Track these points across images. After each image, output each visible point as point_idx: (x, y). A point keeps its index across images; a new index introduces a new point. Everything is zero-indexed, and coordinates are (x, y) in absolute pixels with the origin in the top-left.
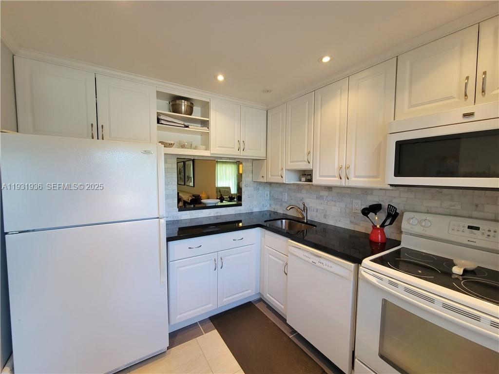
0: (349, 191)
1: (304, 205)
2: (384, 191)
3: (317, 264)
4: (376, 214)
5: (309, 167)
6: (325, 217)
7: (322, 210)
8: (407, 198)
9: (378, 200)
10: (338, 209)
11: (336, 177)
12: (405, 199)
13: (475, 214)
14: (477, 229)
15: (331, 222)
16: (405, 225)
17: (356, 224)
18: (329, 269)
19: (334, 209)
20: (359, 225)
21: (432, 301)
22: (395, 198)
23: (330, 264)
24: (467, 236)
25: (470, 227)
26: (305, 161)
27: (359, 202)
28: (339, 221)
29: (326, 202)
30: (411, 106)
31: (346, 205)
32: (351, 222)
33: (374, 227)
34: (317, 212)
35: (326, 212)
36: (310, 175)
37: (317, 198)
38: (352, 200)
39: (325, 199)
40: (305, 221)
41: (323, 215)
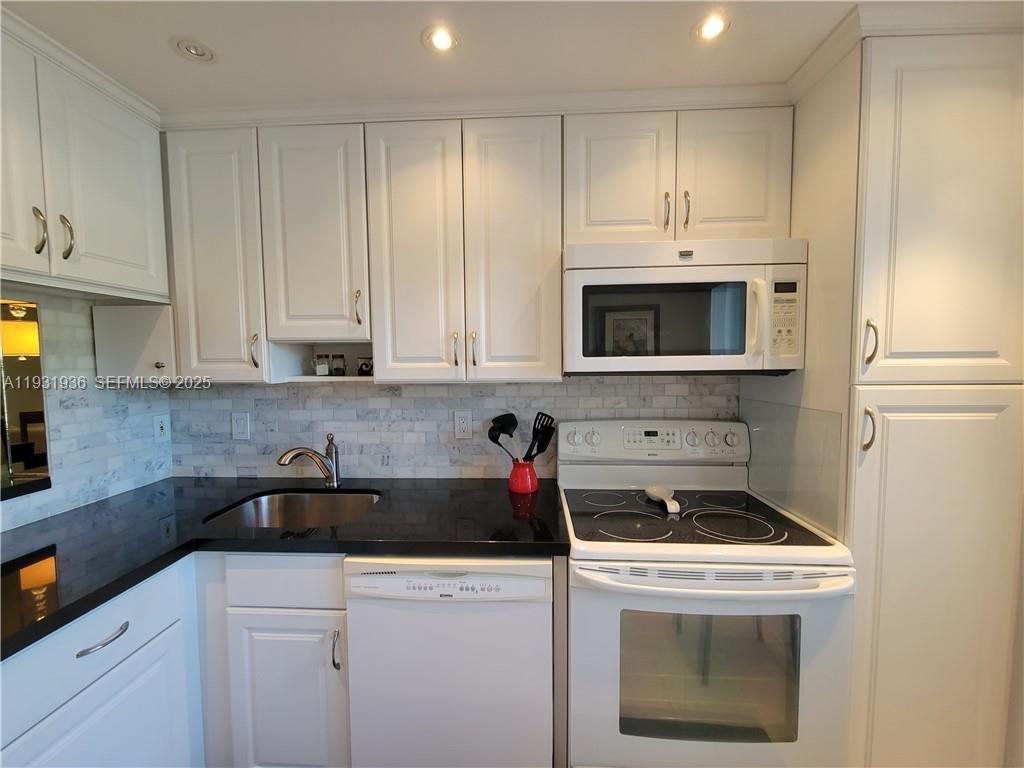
0: (443, 393)
1: (331, 441)
2: (517, 387)
3: (457, 594)
4: (512, 436)
5: (361, 334)
6: (385, 461)
7: (377, 445)
8: (555, 397)
9: (506, 407)
10: (419, 439)
11: (442, 360)
12: (552, 400)
13: (644, 412)
14: (655, 434)
15: (403, 471)
16: (564, 448)
17: (464, 464)
18: (493, 595)
19: (409, 438)
20: (471, 465)
22: (535, 398)
23: (493, 582)
24: (644, 449)
25: (648, 434)
26: (342, 317)
27: (468, 414)
28: (425, 464)
29: (385, 424)
30: (590, 223)
31: (438, 426)
32: (453, 462)
33: (515, 461)
34: (361, 453)
35: (388, 448)
36: (342, 356)
37: (358, 416)
38: (451, 411)
39: (382, 418)
40: (336, 485)
41: (379, 457)
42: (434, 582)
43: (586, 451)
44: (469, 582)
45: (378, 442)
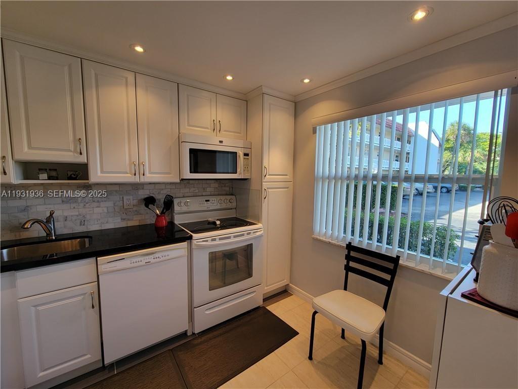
0: (117, 188)
1: (51, 214)
2: (154, 185)
5: (82, 159)
6: (82, 223)
7: (77, 216)
8: (171, 189)
9: (149, 194)
10: (103, 210)
11: (128, 173)
12: (169, 190)
13: (204, 194)
14: (208, 201)
15: (94, 227)
17: (129, 220)
18: (167, 258)
19: (97, 210)
20: (132, 220)
21: (229, 238)
22: (162, 189)
23: (166, 253)
24: (206, 206)
25: (206, 201)
26: (70, 151)
27: (131, 197)
28: (107, 223)
29: (82, 205)
30: (189, 125)
31: (114, 204)
32: (123, 219)
33: (157, 215)
34: (66, 220)
35: (84, 216)
36: (56, 170)
37: (63, 201)
38: (121, 197)
39: (79, 201)
40: (54, 238)
41: (78, 222)
42: (142, 258)
43: (185, 209)
44: (157, 255)
45: (77, 213)
